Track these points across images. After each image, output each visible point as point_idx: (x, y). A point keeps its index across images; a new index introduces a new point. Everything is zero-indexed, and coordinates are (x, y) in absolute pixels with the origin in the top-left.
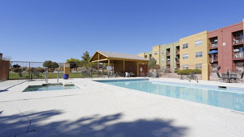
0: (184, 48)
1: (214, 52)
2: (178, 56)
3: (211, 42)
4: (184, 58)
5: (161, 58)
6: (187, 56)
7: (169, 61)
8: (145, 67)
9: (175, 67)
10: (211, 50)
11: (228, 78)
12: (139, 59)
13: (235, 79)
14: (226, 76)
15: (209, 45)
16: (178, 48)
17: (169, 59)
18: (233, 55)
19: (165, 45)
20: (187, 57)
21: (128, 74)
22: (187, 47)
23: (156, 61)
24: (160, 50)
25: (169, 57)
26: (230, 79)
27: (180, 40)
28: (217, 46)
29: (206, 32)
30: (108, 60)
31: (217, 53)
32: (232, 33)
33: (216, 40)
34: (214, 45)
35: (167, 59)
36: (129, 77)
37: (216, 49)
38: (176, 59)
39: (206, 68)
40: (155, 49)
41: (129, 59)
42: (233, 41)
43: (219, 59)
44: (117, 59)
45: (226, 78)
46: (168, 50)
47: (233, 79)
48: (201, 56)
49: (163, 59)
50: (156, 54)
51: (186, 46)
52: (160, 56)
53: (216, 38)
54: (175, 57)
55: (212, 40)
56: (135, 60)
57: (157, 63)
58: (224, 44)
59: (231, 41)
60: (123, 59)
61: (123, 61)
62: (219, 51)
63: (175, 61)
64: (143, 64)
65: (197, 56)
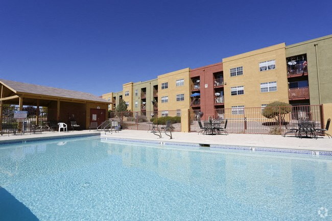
0: (163, 88)
1: (196, 94)
2: (156, 98)
3: (194, 82)
4: (163, 101)
5: (134, 101)
6: (167, 98)
7: (144, 105)
8: (102, 113)
9: (152, 114)
10: (193, 93)
11: (211, 129)
12: (90, 100)
13: (218, 129)
14: (209, 126)
15: (191, 87)
16: (156, 87)
17: (144, 103)
18: (215, 100)
19: (140, 82)
20: (166, 101)
21: (64, 126)
22: (167, 87)
23: (127, 106)
24: (132, 89)
25: (144, 100)
26: (213, 130)
27: (159, 77)
28: (199, 88)
29: (187, 69)
30: (18, 99)
31: (199, 97)
32: (213, 73)
33: (199, 81)
34: (196, 86)
35: (142, 103)
36: (65, 130)
37: (199, 92)
38: (153, 103)
39: (187, 114)
40: (127, 88)
41: (71, 99)
42: (214, 83)
43: (202, 105)
44: (41, 97)
45: (209, 129)
46: (144, 90)
47: (216, 130)
48: (182, 99)
49: (137, 103)
50: (128, 95)
51: (165, 86)
52: (132, 98)
53: (198, 78)
54: (152, 100)
55: (195, 80)
56: (83, 101)
57: (129, 108)
58: (206, 86)
59: (212, 83)
60: (57, 98)
61: (57, 101)
62: (201, 94)
63: (152, 106)
64: (98, 108)
65: (178, 100)
